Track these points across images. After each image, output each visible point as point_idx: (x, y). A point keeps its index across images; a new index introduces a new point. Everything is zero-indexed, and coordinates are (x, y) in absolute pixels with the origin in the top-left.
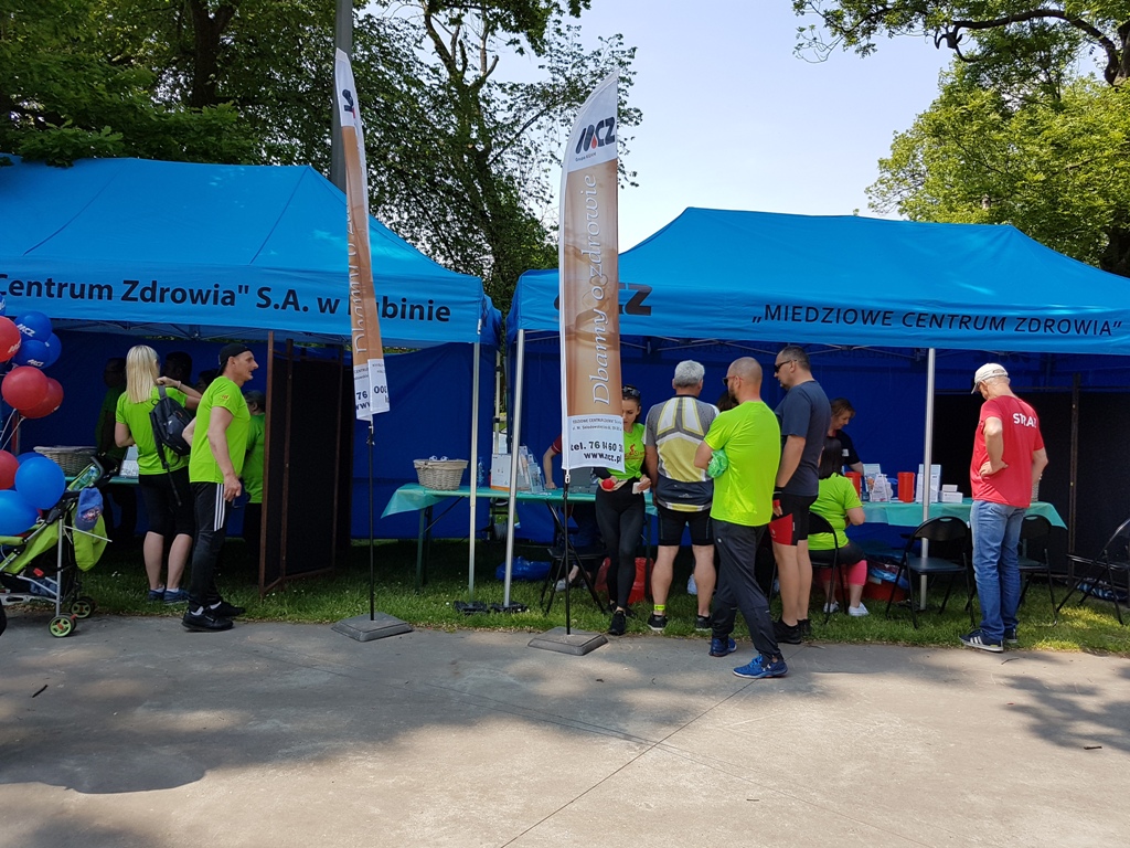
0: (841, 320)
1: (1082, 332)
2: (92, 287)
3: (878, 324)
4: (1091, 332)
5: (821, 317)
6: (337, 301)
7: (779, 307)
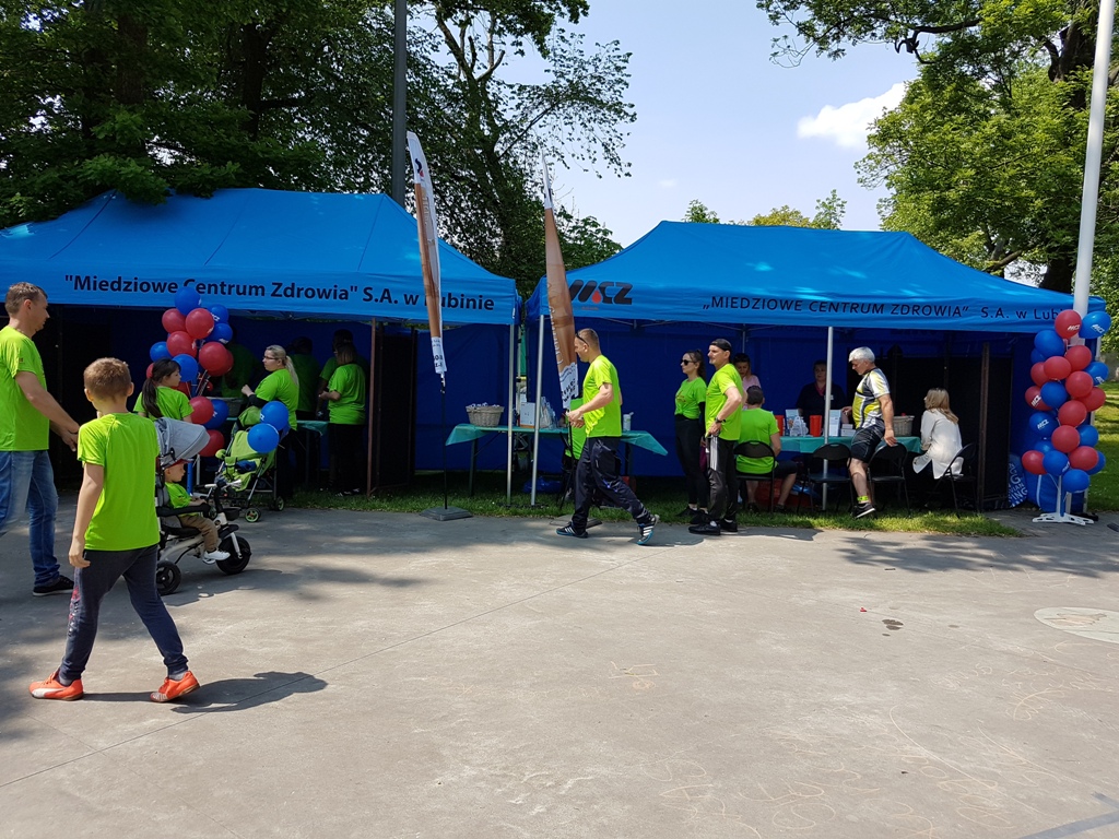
0: (766, 308)
1: (940, 314)
2: (251, 288)
3: (792, 310)
4: (946, 314)
5: (752, 304)
6: (417, 297)
7: (721, 298)
